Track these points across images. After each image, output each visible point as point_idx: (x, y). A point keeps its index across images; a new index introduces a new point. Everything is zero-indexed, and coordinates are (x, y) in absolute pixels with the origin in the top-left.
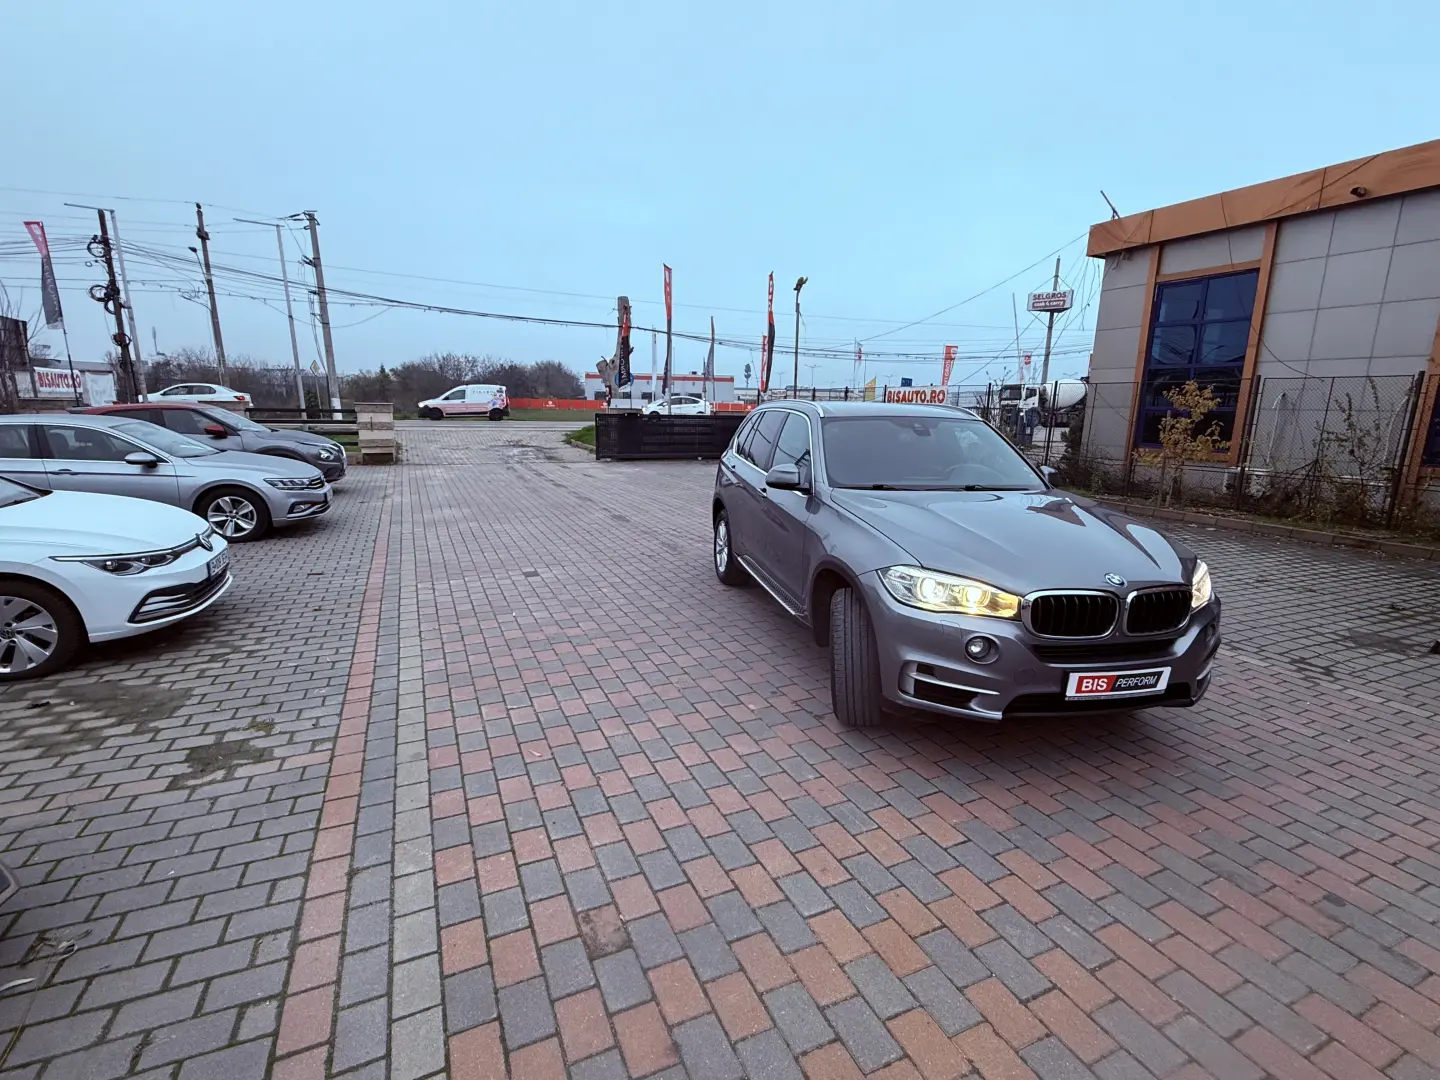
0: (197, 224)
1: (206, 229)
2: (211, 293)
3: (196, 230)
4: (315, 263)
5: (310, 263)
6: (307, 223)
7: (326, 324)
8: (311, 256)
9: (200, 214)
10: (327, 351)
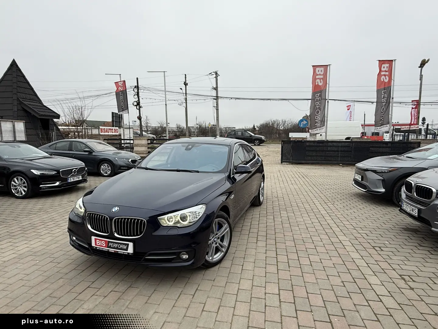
0: (184, 81)
1: (187, 82)
2: (186, 103)
3: (183, 83)
4: (216, 89)
5: (214, 89)
6: (215, 76)
7: (217, 110)
8: (215, 86)
9: (186, 77)
10: (217, 120)
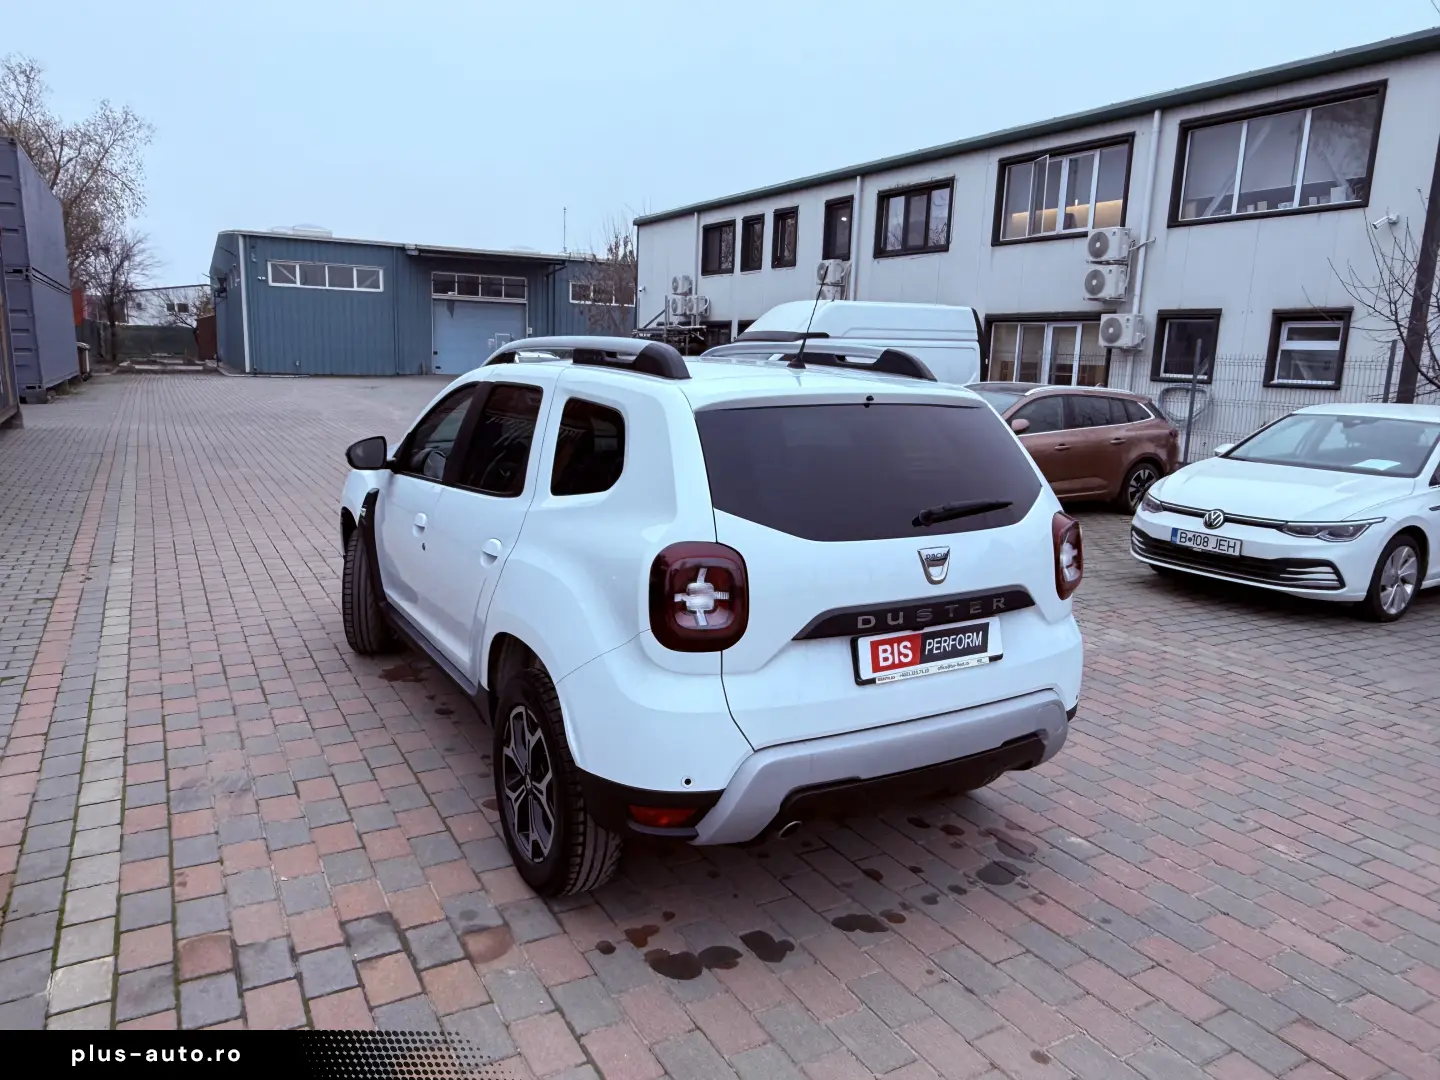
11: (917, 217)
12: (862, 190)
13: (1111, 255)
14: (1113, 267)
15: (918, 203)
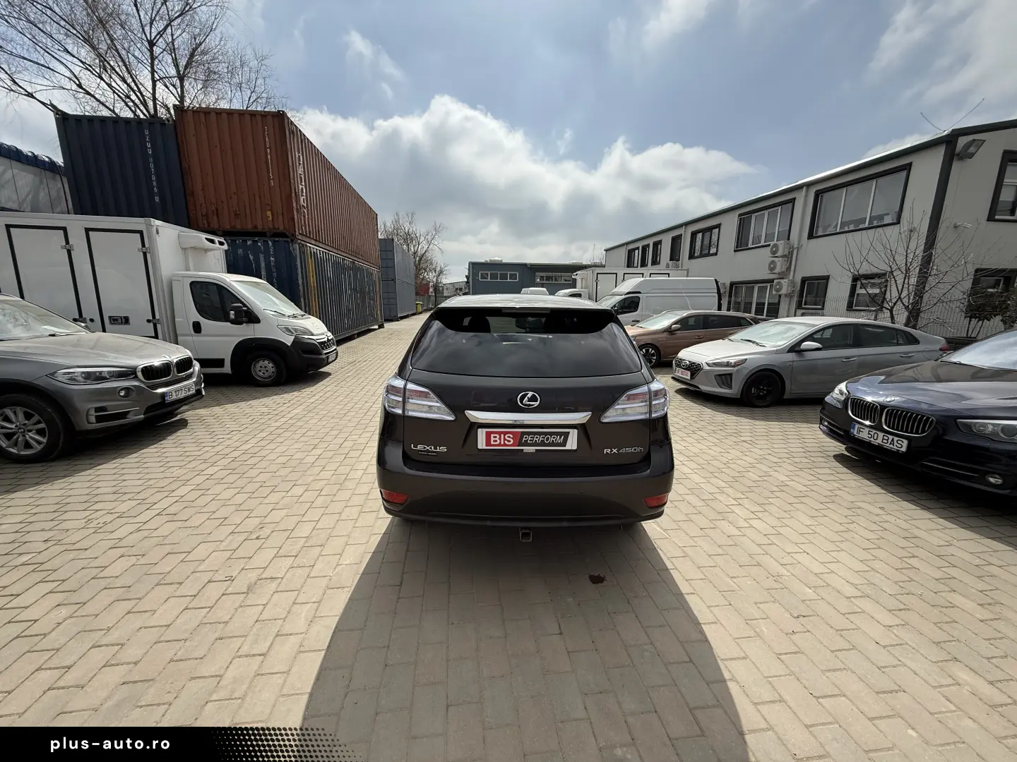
11: (706, 242)
12: (685, 232)
13: (779, 254)
14: (780, 259)
15: (708, 234)
